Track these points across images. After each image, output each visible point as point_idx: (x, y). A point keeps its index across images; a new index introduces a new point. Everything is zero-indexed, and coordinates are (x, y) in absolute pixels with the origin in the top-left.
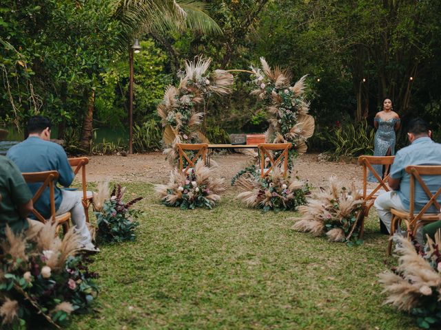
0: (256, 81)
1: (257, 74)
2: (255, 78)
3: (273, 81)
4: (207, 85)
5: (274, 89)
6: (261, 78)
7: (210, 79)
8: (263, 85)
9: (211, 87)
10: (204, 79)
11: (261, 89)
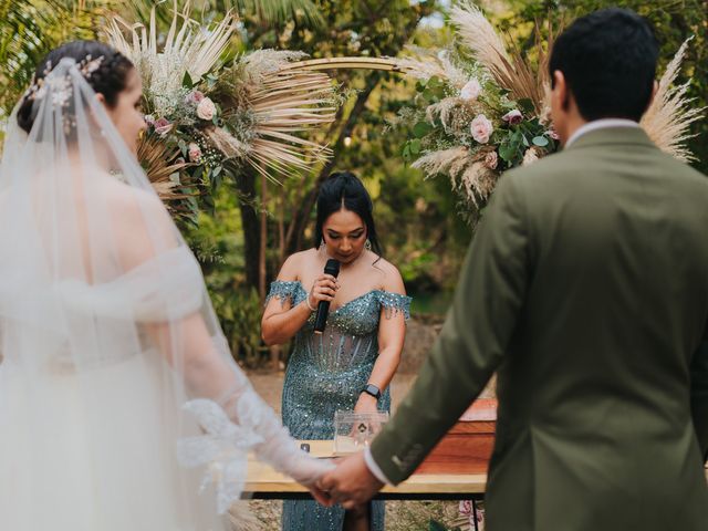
0: (444, 106)
1: (452, 73)
2: (443, 90)
3: (528, 105)
4: (204, 125)
5: (540, 141)
6: (470, 89)
7: (222, 96)
8: (483, 127)
9: (220, 136)
10: (190, 96)
11: (475, 143)
